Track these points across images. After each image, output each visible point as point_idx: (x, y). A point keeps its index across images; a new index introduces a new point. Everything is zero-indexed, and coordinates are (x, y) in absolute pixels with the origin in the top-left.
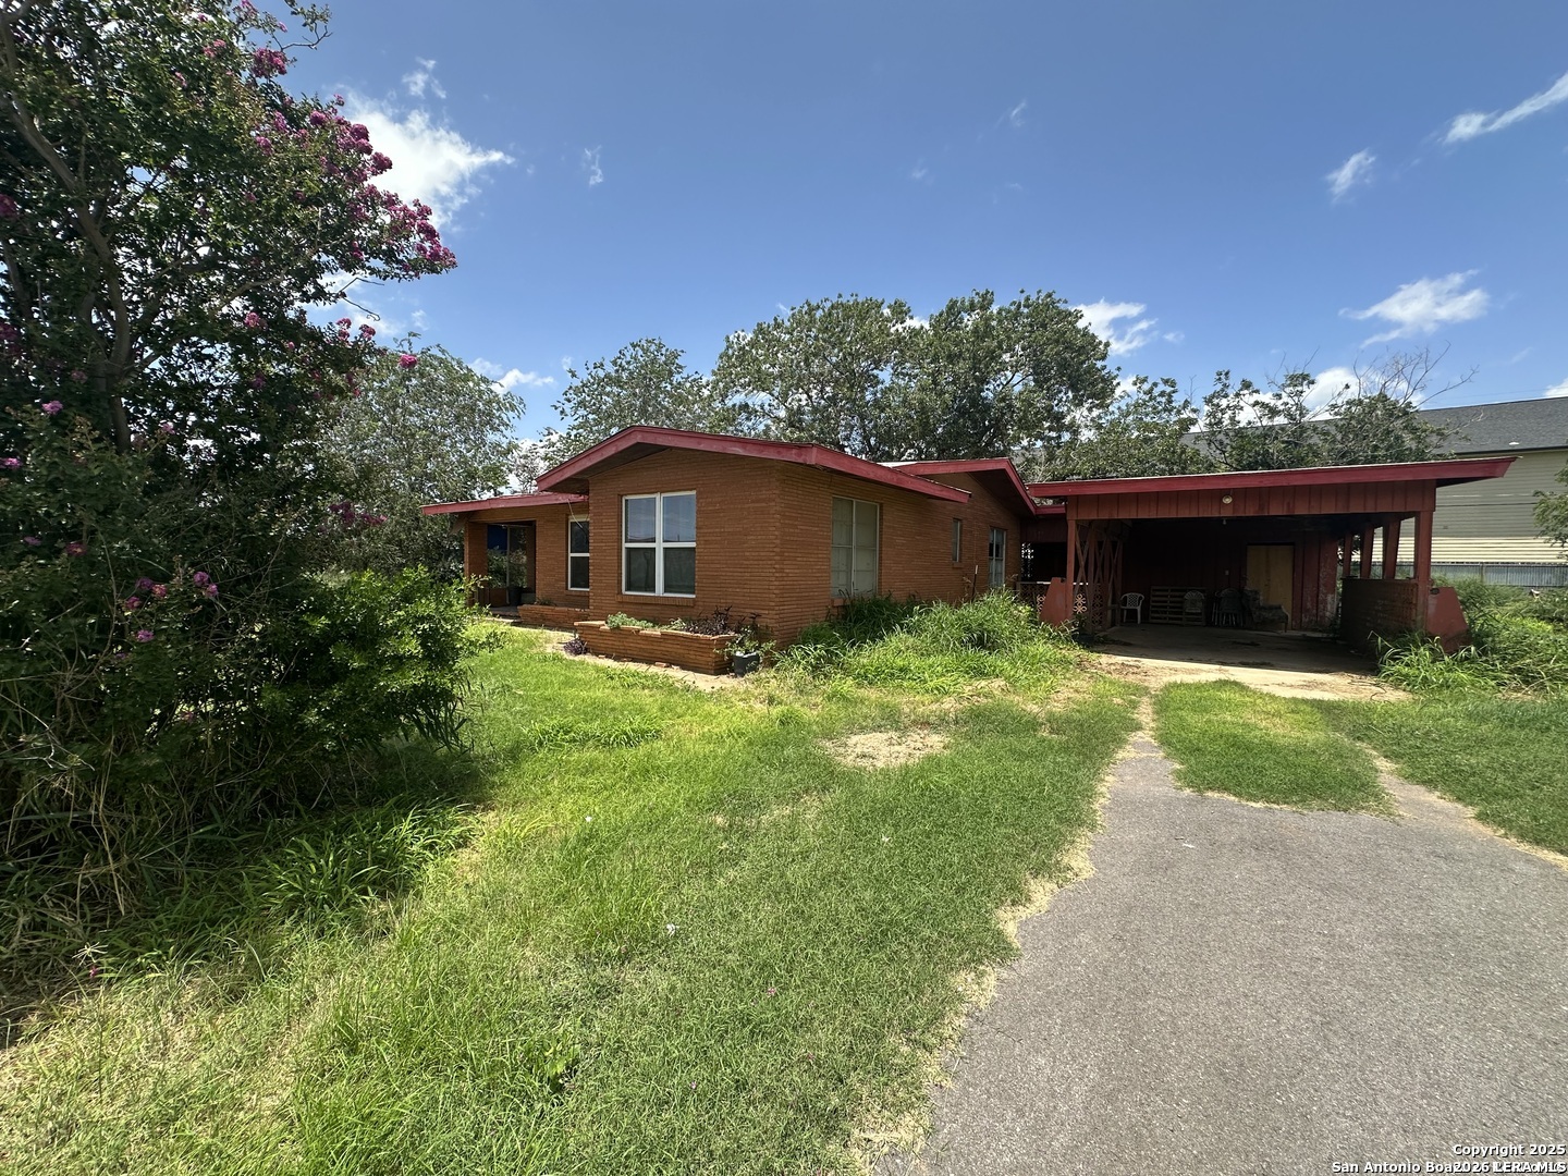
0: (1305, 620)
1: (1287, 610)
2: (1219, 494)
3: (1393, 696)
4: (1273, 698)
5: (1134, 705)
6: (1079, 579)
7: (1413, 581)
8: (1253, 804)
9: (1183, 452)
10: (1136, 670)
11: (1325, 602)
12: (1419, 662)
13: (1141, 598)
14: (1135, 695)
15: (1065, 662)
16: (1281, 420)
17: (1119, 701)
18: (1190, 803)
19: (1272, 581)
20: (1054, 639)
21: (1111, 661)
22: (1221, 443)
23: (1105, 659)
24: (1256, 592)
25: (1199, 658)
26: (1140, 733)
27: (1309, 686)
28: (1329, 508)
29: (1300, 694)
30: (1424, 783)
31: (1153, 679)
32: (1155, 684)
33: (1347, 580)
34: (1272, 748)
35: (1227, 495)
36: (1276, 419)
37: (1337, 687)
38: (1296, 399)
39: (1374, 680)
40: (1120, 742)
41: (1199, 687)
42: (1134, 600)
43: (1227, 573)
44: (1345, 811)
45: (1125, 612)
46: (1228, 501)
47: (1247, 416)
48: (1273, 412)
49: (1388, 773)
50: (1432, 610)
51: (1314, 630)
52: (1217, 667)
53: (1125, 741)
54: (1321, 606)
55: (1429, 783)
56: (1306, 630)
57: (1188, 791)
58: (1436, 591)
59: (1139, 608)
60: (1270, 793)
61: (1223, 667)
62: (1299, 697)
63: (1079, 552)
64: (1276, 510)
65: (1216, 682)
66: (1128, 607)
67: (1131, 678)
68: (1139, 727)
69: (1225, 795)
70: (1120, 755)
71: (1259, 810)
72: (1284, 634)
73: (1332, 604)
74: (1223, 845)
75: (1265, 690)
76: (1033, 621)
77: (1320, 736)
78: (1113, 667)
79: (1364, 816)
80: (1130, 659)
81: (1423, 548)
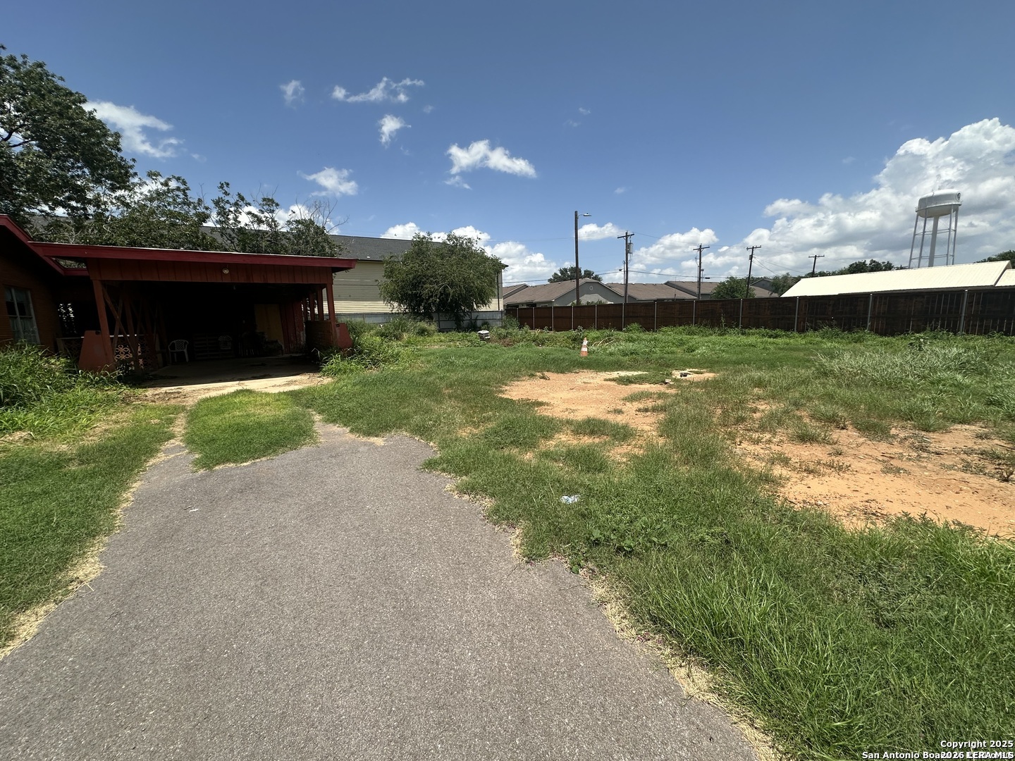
0: (292, 347)
1: (281, 343)
2: (218, 267)
3: (327, 380)
4: (267, 394)
5: (170, 422)
6: (117, 330)
7: (329, 321)
8: (245, 464)
9: (204, 238)
10: (178, 395)
11: (300, 335)
12: (335, 361)
13: (186, 343)
14: (173, 414)
15: (110, 401)
16: (264, 227)
17: (157, 421)
18: (203, 478)
19: (271, 327)
20: (97, 383)
21: (157, 392)
22: (230, 235)
23: (150, 392)
24: (263, 333)
25: (227, 379)
26: (172, 441)
27: (289, 384)
28: (285, 280)
29: (282, 389)
30: (333, 422)
31: (191, 399)
32: (190, 402)
33: (307, 322)
34: (260, 425)
35: (225, 268)
36: (262, 225)
37: (301, 382)
38: (271, 214)
39: (320, 374)
40: (152, 452)
41: (222, 397)
42: (181, 345)
43: (244, 321)
44: (295, 449)
45: (175, 354)
46: (226, 272)
47: (244, 220)
48: (260, 221)
49: (320, 421)
50: (338, 335)
51: (297, 353)
52: (238, 382)
53: (157, 451)
54: (298, 338)
55: (334, 421)
56: (293, 353)
57: (202, 471)
58: (338, 325)
59: (185, 351)
60: (254, 454)
61: (241, 382)
62: (282, 391)
63: (112, 308)
64: (257, 280)
65: (235, 392)
66: (177, 350)
67: (173, 402)
68: (172, 436)
69: (227, 465)
70: (152, 461)
71: (247, 466)
72: (281, 356)
73: (303, 336)
74: (220, 499)
75: (264, 391)
76: (71, 370)
77: (288, 411)
78: (157, 397)
79: (304, 448)
80: (173, 388)
81: (331, 307)
